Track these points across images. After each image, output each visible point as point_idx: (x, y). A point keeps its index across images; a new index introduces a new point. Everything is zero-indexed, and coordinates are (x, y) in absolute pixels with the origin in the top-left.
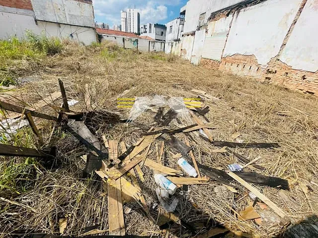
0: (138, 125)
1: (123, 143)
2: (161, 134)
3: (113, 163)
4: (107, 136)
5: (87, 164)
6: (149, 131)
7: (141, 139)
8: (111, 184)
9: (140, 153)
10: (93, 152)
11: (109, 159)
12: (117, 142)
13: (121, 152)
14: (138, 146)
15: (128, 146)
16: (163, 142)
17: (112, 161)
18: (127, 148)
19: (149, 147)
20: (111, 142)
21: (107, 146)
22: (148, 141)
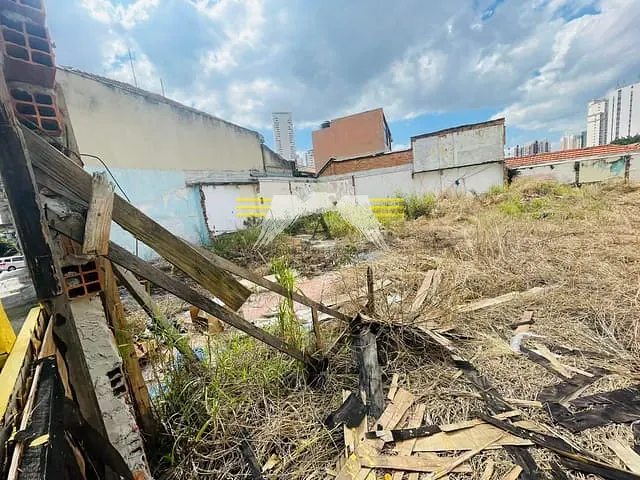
0: (484, 387)
1: (423, 407)
2: (529, 442)
3: (378, 434)
4: (402, 378)
5: (342, 406)
6: (500, 417)
7: (466, 424)
8: (350, 467)
9: (441, 454)
10: (363, 394)
11: (378, 423)
12: (413, 398)
13: (407, 425)
14: (447, 432)
15: (428, 420)
16: (519, 469)
17: (380, 428)
18: (424, 422)
19: (471, 454)
20: (403, 392)
21: (391, 396)
22: (480, 437)
